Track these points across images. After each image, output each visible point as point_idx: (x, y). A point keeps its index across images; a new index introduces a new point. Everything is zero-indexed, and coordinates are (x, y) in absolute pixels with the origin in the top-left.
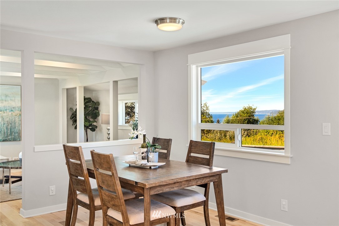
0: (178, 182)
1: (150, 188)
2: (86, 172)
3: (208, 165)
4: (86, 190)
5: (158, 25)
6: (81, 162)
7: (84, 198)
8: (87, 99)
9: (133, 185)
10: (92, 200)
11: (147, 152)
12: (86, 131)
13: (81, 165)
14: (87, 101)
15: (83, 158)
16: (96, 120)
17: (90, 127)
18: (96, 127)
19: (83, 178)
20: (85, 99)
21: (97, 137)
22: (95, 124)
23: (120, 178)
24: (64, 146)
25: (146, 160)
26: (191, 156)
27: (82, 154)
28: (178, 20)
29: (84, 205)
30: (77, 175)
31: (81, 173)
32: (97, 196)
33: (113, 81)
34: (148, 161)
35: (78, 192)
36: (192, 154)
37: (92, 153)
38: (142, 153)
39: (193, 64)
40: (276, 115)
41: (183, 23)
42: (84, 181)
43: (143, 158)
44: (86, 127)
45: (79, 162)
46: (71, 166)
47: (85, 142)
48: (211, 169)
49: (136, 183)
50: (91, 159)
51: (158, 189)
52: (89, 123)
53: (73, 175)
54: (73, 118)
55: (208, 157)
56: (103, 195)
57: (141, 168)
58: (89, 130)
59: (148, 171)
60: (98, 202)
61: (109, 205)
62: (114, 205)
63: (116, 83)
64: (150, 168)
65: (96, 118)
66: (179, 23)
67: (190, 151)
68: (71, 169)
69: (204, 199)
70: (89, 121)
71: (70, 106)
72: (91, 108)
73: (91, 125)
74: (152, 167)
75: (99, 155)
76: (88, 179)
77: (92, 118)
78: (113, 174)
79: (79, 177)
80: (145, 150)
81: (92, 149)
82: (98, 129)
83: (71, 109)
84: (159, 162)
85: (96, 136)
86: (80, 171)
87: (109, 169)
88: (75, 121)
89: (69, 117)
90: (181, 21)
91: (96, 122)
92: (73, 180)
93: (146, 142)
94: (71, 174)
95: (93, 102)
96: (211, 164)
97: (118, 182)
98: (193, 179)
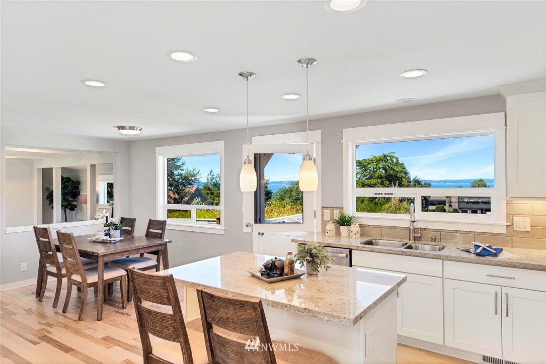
0: (128, 251)
1: (104, 256)
2: (53, 247)
3: (161, 238)
4: (55, 262)
5: (119, 130)
6: (49, 240)
7: (53, 269)
8: (66, 178)
9: (90, 255)
10: (59, 269)
11: (109, 230)
12: (65, 211)
13: (49, 242)
14: (65, 181)
15: (51, 237)
16: (76, 199)
17: (69, 207)
18: (76, 206)
19: (51, 253)
20: (62, 178)
21: (78, 216)
22: (75, 203)
23: (79, 250)
24: (34, 227)
25: (108, 236)
26: (149, 232)
27: (50, 234)
28: (136, 128)
29: (53, 274)
30: (46, 250)
31: (49, 249)
32: (63, 267)
33: (91, 165)
34: (110, 237)
35: (47, 265)
36: (151, 230)
37: (58, 232)
38: (105, 231)
39: (160, 155)
40: (287, 187)
41: (140, 130)
42: (52, 255)
43: (106, 235)
44: (64, 207)
45: (47, 240)
46: (41, 244)
47: (62, 222)
48: (162, 240)
49: (93, 253)
50: (57, 238)
51: (110, 256)
52: (68, 202)
53: (43, 251)
54: (49, 197)
55: (160, 232)
56: (67, 263)
57: (103, 242)
58: (67, 210)
59: (108, 245)
60: (64, 271)
61: (72, 271)
62: (75, 270)
63: (93, 166)
64: (111, 242)
65: (76, 197)
66: (137, 130)
67: (149, 228)
68: (41, 246)
69: (156, 263)
70: (68, 201)
71: (47, 186)
72: (70, 188)
73: (70, 205)
74: (112, 242)
75: (63, 234)
76: (56, 253)
77: (71, 197)
78: (73, 247)
79: (49, 253)
80: (108, 228)
81: (57, 230)
82: (78, 208)
83: (48, 189)
84: (120, 237)
85: (76, 216)
86: (48, 248)
87: (70, 243)
88: (52, 201)
89: (45, 197)
90: (138, 129)
91: (76, 201)
92: (43, 255)
93: (109, 222)
94: (41, 251)
95: (72, 181)
96: (162, 237)
97: (77, 253)
98: (141, 248)
